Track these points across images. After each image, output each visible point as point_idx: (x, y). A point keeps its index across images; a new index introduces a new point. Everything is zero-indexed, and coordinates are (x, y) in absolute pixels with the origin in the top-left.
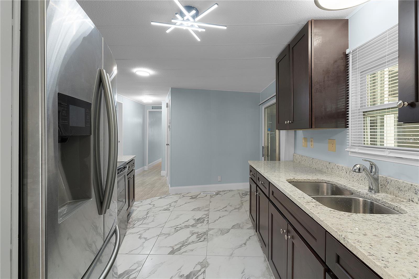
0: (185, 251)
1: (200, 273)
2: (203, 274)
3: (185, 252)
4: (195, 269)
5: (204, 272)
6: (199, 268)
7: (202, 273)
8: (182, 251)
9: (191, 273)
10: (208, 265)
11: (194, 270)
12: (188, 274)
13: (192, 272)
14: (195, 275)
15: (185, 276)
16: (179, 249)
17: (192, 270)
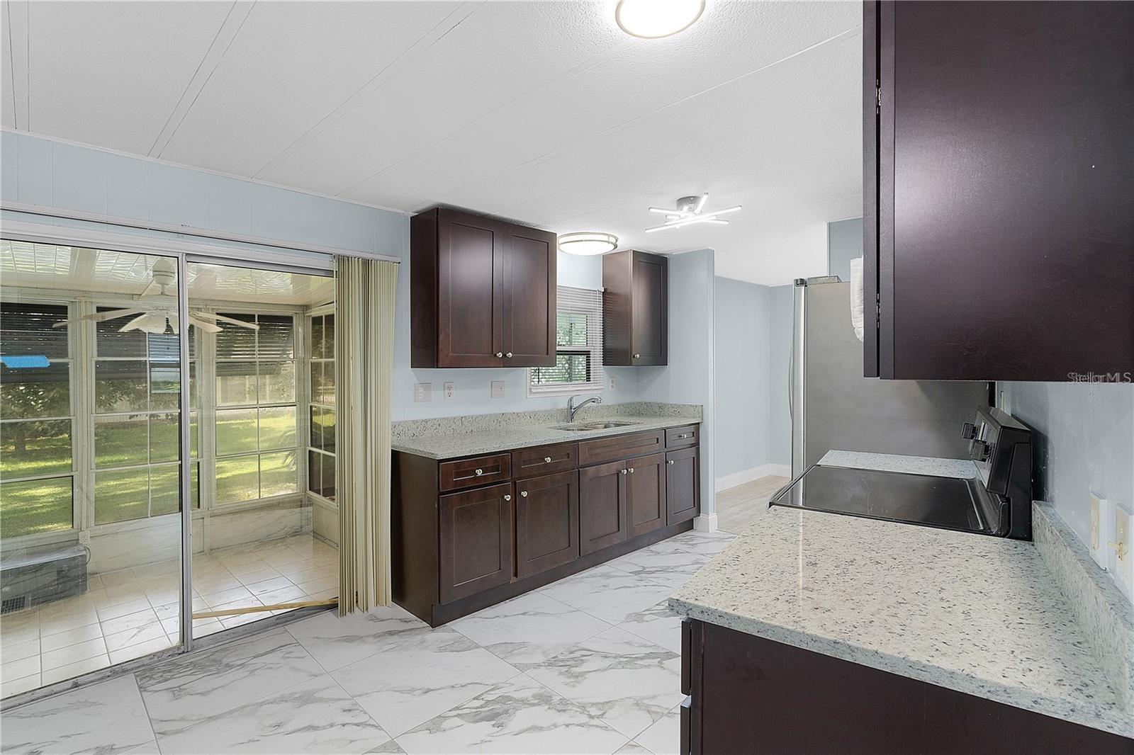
0: (643, 648)
3: (645, 646)
8: (648, 651)
16: (648, 656)
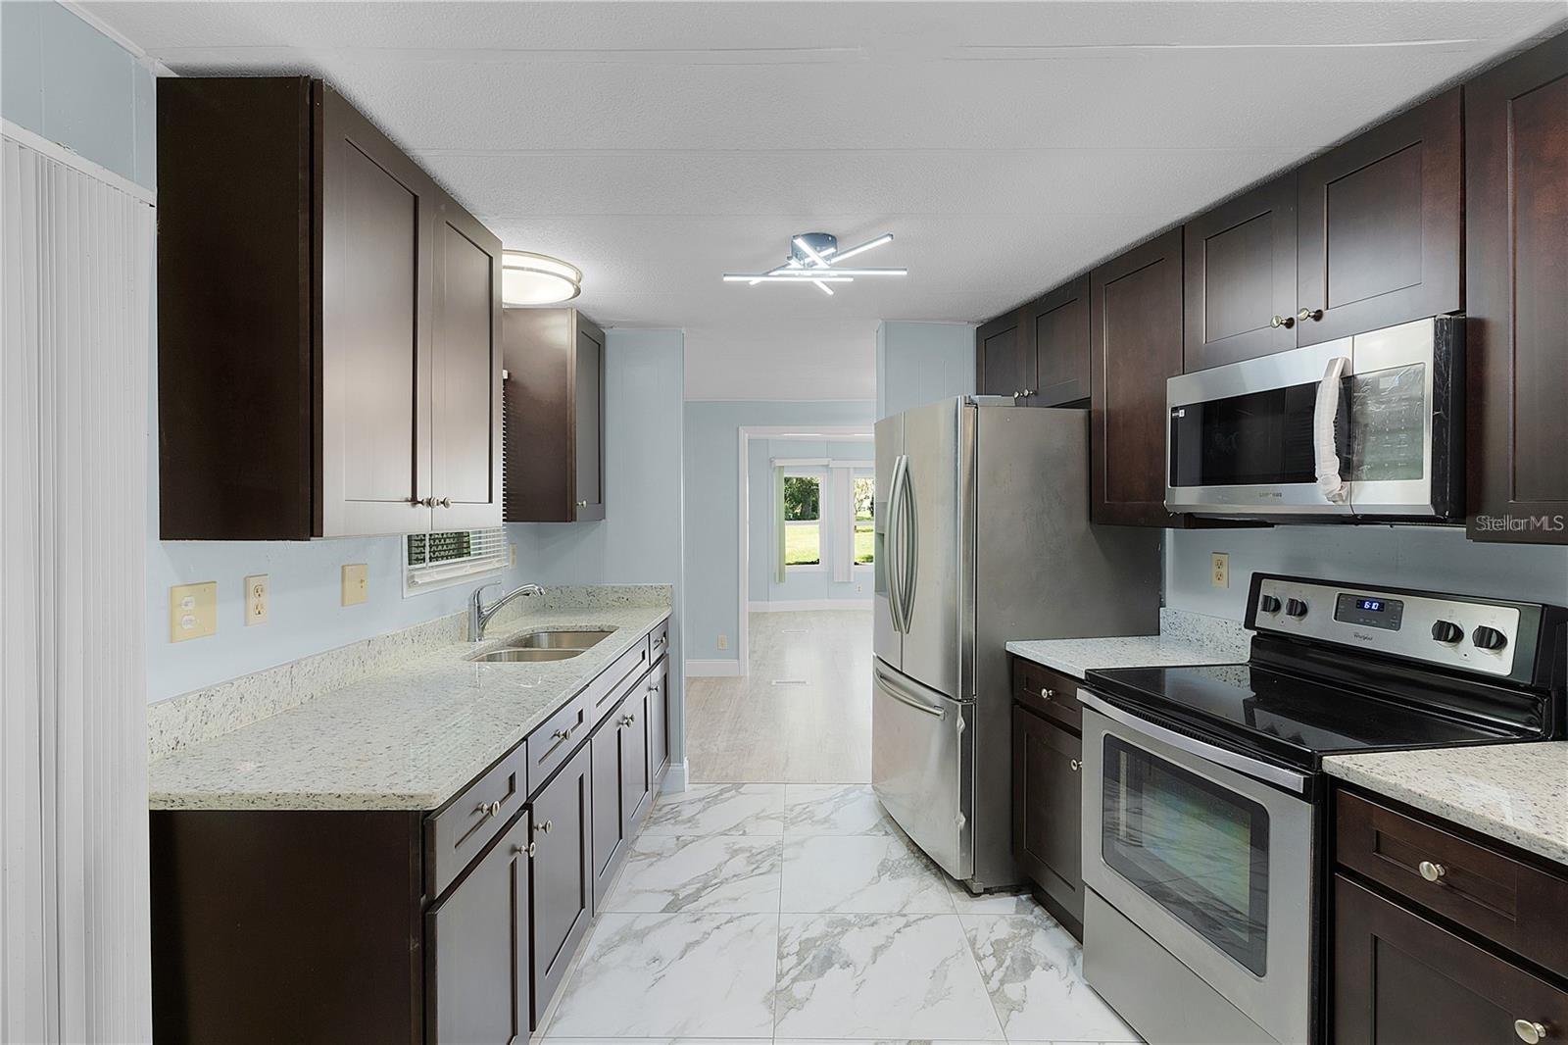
1: (793, 973)
2: (785, 970)
4: (810, 983)
5: (780, 976)
6: (800, 990)
7: (788, 972)
9: (821, 974)
10: (766, 1000)
11: (813, 982)
12: (829, 971)
13: (819, 977)
14: (808, 967)
15: (837, 966)
17: (820, 982)
